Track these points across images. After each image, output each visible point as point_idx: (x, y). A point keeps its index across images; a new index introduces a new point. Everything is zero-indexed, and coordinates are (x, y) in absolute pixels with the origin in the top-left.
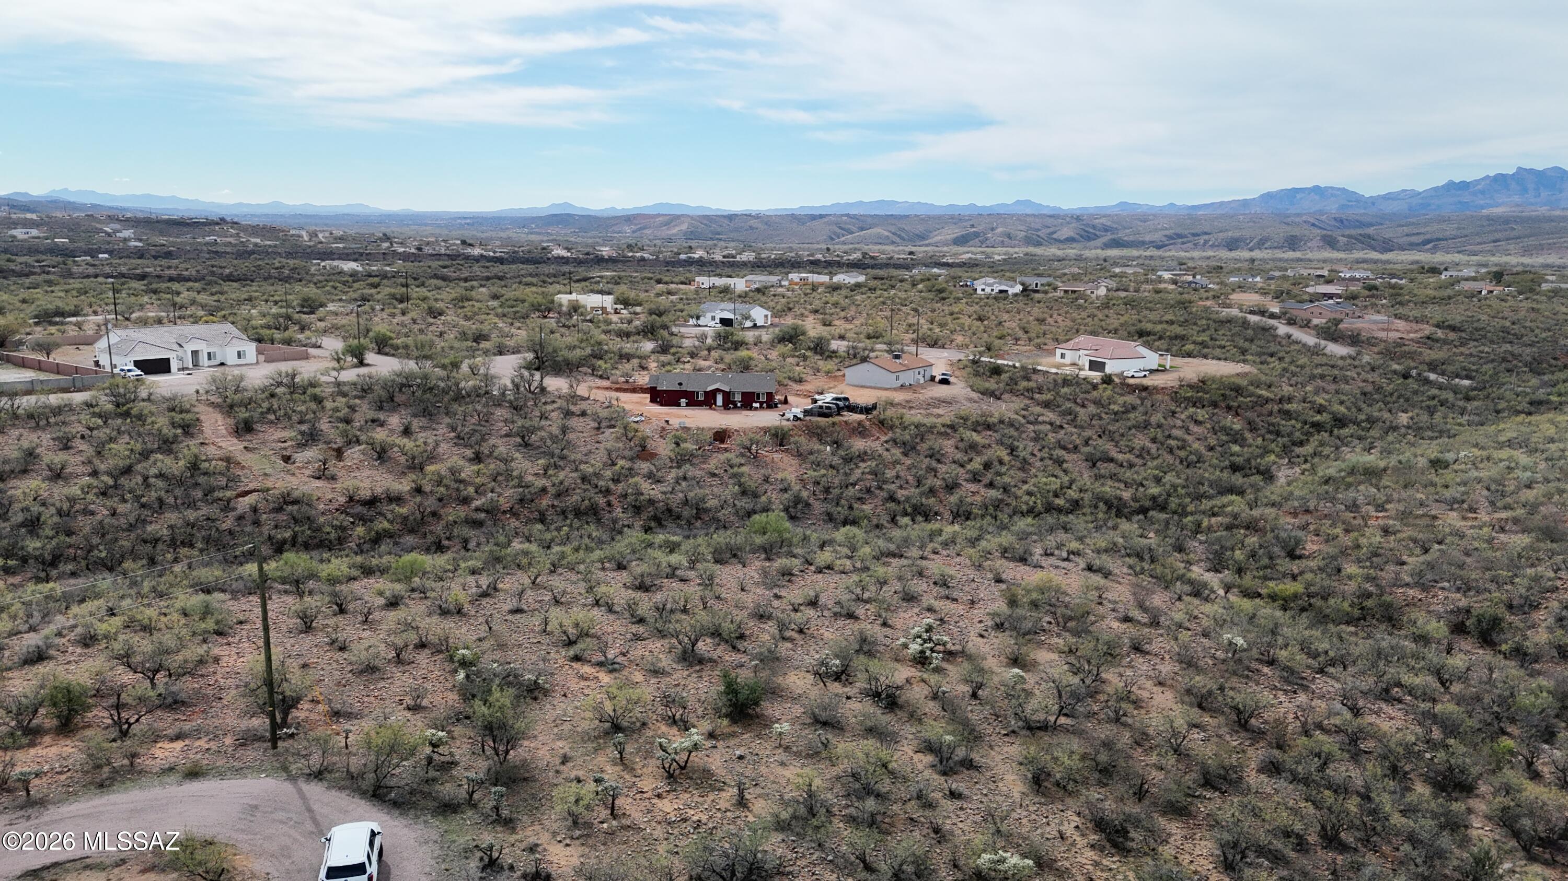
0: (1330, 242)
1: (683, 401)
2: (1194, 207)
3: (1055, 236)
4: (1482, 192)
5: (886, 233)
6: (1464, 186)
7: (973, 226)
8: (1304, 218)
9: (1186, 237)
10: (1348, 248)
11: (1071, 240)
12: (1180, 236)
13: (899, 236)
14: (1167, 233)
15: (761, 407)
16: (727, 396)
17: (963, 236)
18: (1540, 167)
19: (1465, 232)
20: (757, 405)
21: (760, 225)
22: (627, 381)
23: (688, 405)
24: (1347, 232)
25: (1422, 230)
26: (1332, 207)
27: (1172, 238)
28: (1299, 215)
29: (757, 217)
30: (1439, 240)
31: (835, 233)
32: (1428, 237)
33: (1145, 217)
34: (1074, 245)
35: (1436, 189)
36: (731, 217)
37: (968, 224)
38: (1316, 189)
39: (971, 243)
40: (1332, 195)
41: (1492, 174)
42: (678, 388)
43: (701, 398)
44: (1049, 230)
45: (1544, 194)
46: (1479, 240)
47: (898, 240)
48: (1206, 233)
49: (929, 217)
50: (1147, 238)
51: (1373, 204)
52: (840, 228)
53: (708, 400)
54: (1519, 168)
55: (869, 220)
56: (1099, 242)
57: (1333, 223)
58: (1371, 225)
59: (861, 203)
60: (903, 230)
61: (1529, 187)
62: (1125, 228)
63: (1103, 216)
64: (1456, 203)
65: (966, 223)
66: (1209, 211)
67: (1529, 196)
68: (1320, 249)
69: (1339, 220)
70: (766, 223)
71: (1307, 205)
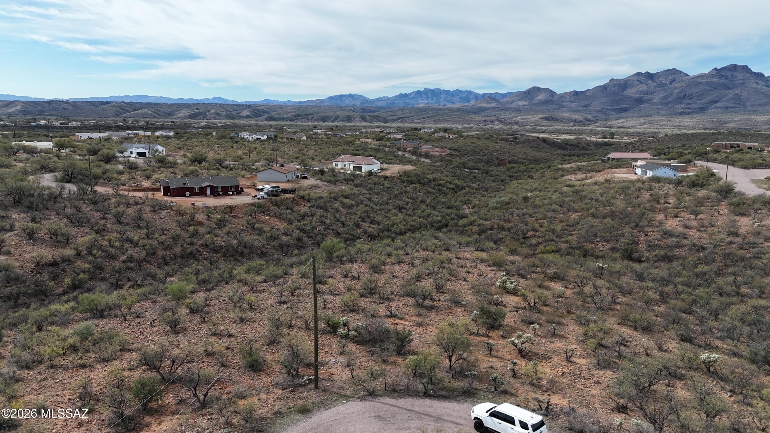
0: (364, 119)
1: (187, 193)
2: (300, 102)
3: (240, 115)
4: (413, 98)
5: (150, 112)
6: (406, 95)
7: (197, 109)
8: (349, 108)
9: (302, 116)
10: (371, 121)
11: (248, 117)
12: (300, 115)
13: (158, 114)
14: (294, 114)
15: (233, 194)
16: (212, 188)
17: (193, 114)
19: (412, 114)
20: (231, 193)
21: (69, 107)
22: (137, 186)
23: (190, 195)
24: (369, 114)
25: (396, 114)
26: (358, 103)
27: (296, 116)
28: (346, 107)
29: (67, 102)
30: (403, 118)
31: (119, 112)
32: (399, 116)
33: (280, 106)
34: (251, 119)
35: (396, 97)
36: (50, 102)
38: (350, 96)
39: (198, 118)
40: (357, 98)
42: (183, 186)
43: (198, 191)
44: (236, 112)
45: (435, 99)
46: (418, 118)
47: (157, 116)
48: (311, 114)
49: (172, 104)
50: (285, 116)
52: (122, 109)
53: (202, 192)
54: (425, 88)
55: (137, 105)
56: (263, 118)
57: (361, 110)
58: (375, 111)
59: (128, 96)
60: (159, 111)
61: (430, 96)
62: (273, 112)
63: (261, 106)
64: (405, 102)
65: (193, 108)
66: (307, 104)
67: (430, 99)
68: (360, 121)
69: (363, 109)
70: (74, 106)
71: (348, 102)
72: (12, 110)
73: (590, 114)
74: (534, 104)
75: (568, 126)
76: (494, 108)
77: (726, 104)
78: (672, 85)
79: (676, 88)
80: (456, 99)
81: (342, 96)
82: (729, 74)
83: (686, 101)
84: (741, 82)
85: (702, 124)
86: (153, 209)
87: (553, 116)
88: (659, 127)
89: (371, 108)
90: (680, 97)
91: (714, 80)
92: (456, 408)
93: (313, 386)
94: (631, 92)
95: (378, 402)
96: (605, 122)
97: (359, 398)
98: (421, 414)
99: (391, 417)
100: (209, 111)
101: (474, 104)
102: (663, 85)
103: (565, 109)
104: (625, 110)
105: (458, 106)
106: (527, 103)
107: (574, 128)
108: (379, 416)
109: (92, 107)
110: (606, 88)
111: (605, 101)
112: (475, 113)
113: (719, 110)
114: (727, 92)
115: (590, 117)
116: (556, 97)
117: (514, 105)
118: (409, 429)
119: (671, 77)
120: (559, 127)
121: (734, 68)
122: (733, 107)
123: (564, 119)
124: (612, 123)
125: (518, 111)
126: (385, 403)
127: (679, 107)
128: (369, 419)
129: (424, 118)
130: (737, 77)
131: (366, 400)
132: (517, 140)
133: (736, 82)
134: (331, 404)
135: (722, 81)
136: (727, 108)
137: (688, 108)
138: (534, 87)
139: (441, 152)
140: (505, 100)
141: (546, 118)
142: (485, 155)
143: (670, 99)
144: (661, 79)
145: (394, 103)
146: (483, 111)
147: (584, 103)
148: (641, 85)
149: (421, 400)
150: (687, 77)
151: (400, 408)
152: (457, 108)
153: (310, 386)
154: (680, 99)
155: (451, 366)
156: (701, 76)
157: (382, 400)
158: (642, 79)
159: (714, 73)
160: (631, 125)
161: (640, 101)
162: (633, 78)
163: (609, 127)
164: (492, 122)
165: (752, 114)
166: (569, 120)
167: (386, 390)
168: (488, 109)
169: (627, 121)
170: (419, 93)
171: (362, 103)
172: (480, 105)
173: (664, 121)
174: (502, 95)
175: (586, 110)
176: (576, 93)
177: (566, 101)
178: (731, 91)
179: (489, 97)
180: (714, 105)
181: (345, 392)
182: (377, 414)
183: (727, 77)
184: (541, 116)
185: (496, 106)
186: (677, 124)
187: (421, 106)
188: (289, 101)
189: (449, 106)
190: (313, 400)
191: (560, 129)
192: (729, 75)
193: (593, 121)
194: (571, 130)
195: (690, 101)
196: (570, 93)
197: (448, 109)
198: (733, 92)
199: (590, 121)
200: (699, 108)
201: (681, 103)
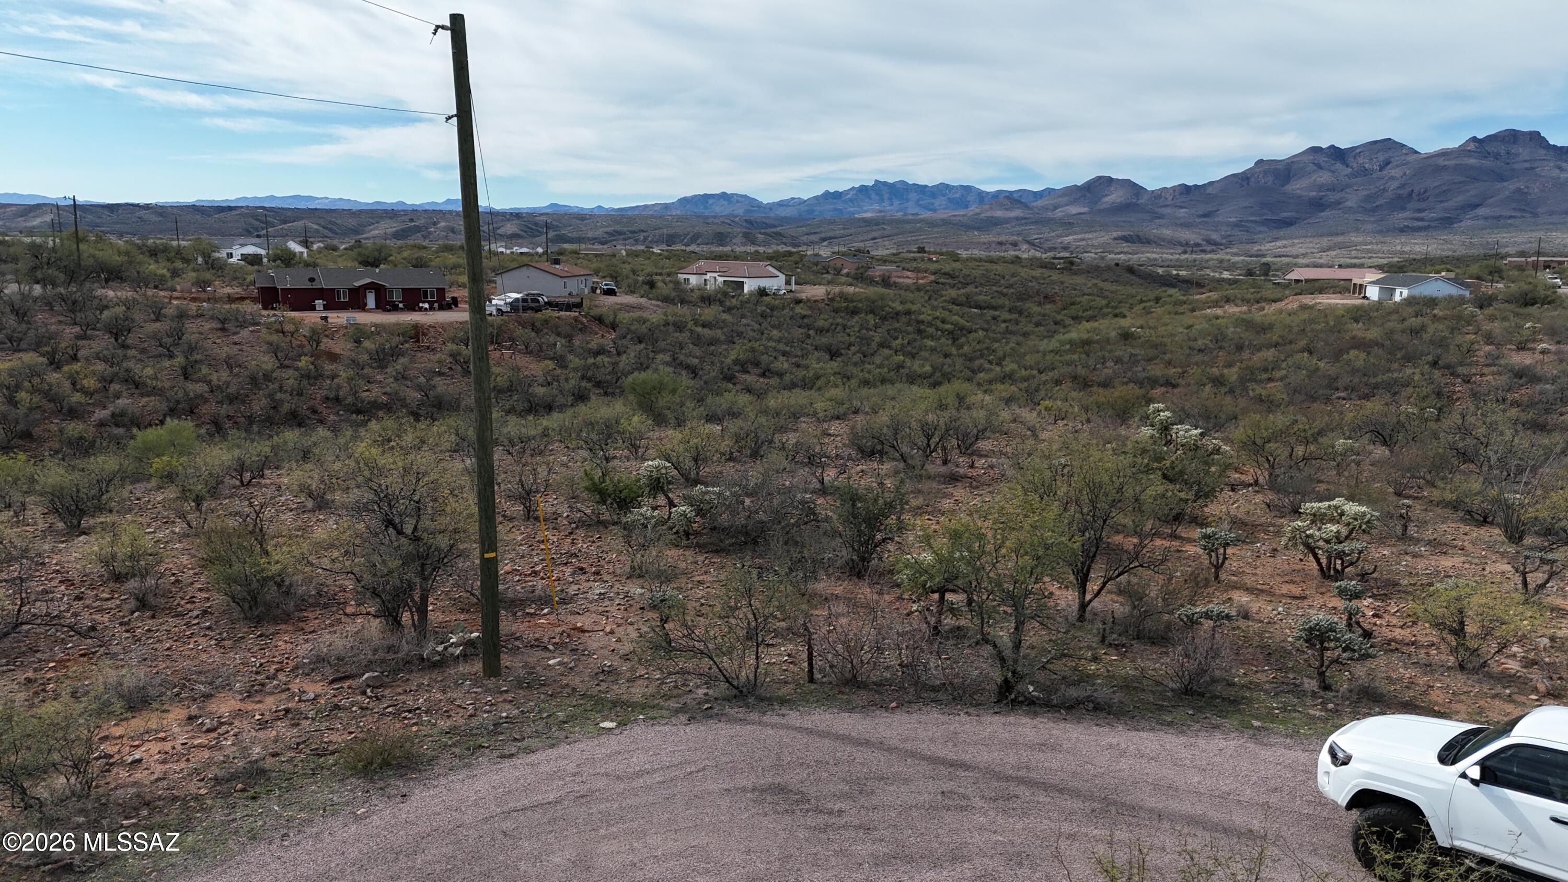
1: (319, 303)
3: (499, 231)
4: (851, 200)
5: (315, 227)
6: (837, 195)
7: (412, 220)
8: (721, 219)
9: (625, 233)
10: (766, 244)
12: (619, 233)
13: (330, 230)
14: (608, 230)
15: (431, 307)
16: (379, 290)
17: (403, 230)
18: (891, 180)
19: (849, 231)
20: (426, 306)
22: (204, 290)
23: (326, 308)
24: (763, 231)
25: (818, 230)
26: (740, 211)
27: (614, 236)
28: (715, 217)
29: (147, 207)
30: (830, 238)
32: (823, 235)
33: (582, 217)
35: (816, 198)
37: (406, 218)
38: (724, 195)
40: (738, 201)
41: (857, 186)
42: (308, 285)
43: (344, 298)
45: (896, 203)
46: (861, 239)
47: (330, 234)
48: (643, 231)
49: (361, 212)
50: (590, 235)
51: (771, 209)
52: (257, 220)
53: (355, 300)
54: (876, 181)
55: (289, 214)
57: (745, 224)
58: (774, 226)
61: (886, 196)
62: (565, 226)
63: (542, 214)
64: (836, 209)
65: (403, 218)
66: (636, 212)
67: (886, 203)
68: (744, 244)
69: (749, 222)
70: (161, 215)
71: (720, 209)
72: (36, 222)
73: (1217, 231)
74: (1100, 211)
75: (1172, 254)
76: (1017, 219)
77: (1497, 211)
78: (1385, 172)
79: (1393, 178)
80: (940, 202)
81: (706, 197)
82: (1502, 149)
83: (1413, 205)
84: (1527, 165)
85: (1449, 249)
86: (219, 326)
87: (1141, 234)
88: (1360, 255)
89: (767, 221)
90: (1400, 197)
91: (1472, 161)
92: (1185, 754)
93: (477, 666)
94: (1297, 187)
95: (774, 726)
96: (1249, 246)
97: (683, 709)
98: (1008, 779)
99: (843, 796)
100: (435, 224)
101: (977, 211)
102: (1364, 172)
103: (1164, 221)
104: (1288, 223)
105: (945, 216)
106: (1085, 210)
107: (1184, 257)
108: (781, 789)
109: (198, 217)
110: (1248, 179)
111: (1246, 204)
112: (978, 229)
113: (1481, 222)
114: (1498, 186)
115: (1215, 236)
116: (1146, 197)
117: (1058, 214)
118: (956, 857)
119: (1382, 157)
120: (1154, 256)
121: (1512, 137)
122: (1511, 217)
123: (1164, 240)
124: (1263, 248)
125: (1068, 224)
126: (810, 732)
127: (1400, 218)
128: (725, 802)
129: (874, 239)
130: (1517, 155)
131: (719, 717)
132: (1074, 267)
133: (1516, 166)
134: (538, 734)
135: (1488, 163)
136: (1498, 218)
137: (1418, 219)
138: (1100, 178)
139: (918, 279)
140: (1039, 203)
141: (1125, 239)
142: (1011, 286)
143: (1381, 201)
144: (1360, 160)
145: (813, 211)
146: (996, 224)
147: (1202, 209)
148: (1321, 173)
149: (988, 719)
150: (1416, 156)
151: (890, 750)
152: (943, 220)
153: (463, 668)
154: (1400, 202)
155: (1083, 606)
156: (1444, 154)
157: (794, 717)
158: (1322, 159)
159: (1472, 146)
160: (1302, 251)
161: (1318, 205)
162: (1305, 158)
163: (1257, 256)
164: (1015, 244)
165: (1551, 230)
166: (1173, 243)
167: (811, 680)
168: (1007, 221)
169: (1293, 245)
170: (863, 189)
171: (748, 211)
172: (989, 214)
173: (1371, 243)
174: (1035, 194)
175: (1206, 223)
176: (1186, 190)
177: (1166, 206)
178: (1506, 184)
179: (1007, 197)
180: (1472, 214)
181: (619, 690)
182: (768, 779)
183: (1497, 156)
184: (1115, 234)
185: (1022, 215)
186: (1398, 248)
187: (868, 215)
188: (599, 207)
189: (926, 215)
190: (458, 719)
191: (1155, 259)
192: (1503, 152)
193: (1221, 244)
194: (1177, 260)
195: (1423, 205)
196: (1174, 188)
197: (921, 221)
198: (1511, 186)
199: (1216, 244)
200: (1441, 219)
201: (1403, 209)
